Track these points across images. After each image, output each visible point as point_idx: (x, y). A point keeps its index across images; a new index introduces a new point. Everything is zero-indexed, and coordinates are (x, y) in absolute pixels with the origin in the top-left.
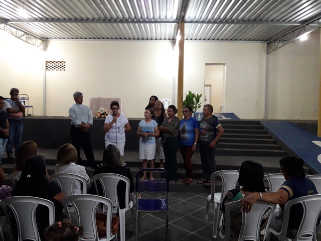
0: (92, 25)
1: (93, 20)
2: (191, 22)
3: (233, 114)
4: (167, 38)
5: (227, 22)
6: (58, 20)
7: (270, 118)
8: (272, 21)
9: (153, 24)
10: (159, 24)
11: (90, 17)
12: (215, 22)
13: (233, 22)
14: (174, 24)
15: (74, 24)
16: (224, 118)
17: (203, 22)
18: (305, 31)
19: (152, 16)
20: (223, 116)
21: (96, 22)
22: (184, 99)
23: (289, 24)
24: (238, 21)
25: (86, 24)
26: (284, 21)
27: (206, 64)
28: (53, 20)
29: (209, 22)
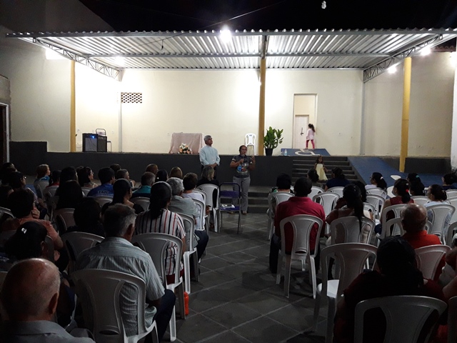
0: (174, 58)
1: (175, 55)
2: (274, 55)
3: (324, 149)
4: (252, 66)
5: (311, 54)
6: (140, 55)
7: (366, 155)
8: (359, 52)
9: (236, 58)
10: (242, 58)
11: (172, 52)
12: (299, 54)
13: (317, 54)
14: (257, 58)
15: (156, 58)
16: (313, 154)
17: (287, 55)
18: (394, 63)
19: (234, 51)
20: (312, 153)
21: (178, 56)
22: (265, 135)
23: (377, 56)
24: (323, 54)
25: (167, 58)
26: (371, 52)
27: (295, 95)
28: (135, 55)
29: (293, 55)
